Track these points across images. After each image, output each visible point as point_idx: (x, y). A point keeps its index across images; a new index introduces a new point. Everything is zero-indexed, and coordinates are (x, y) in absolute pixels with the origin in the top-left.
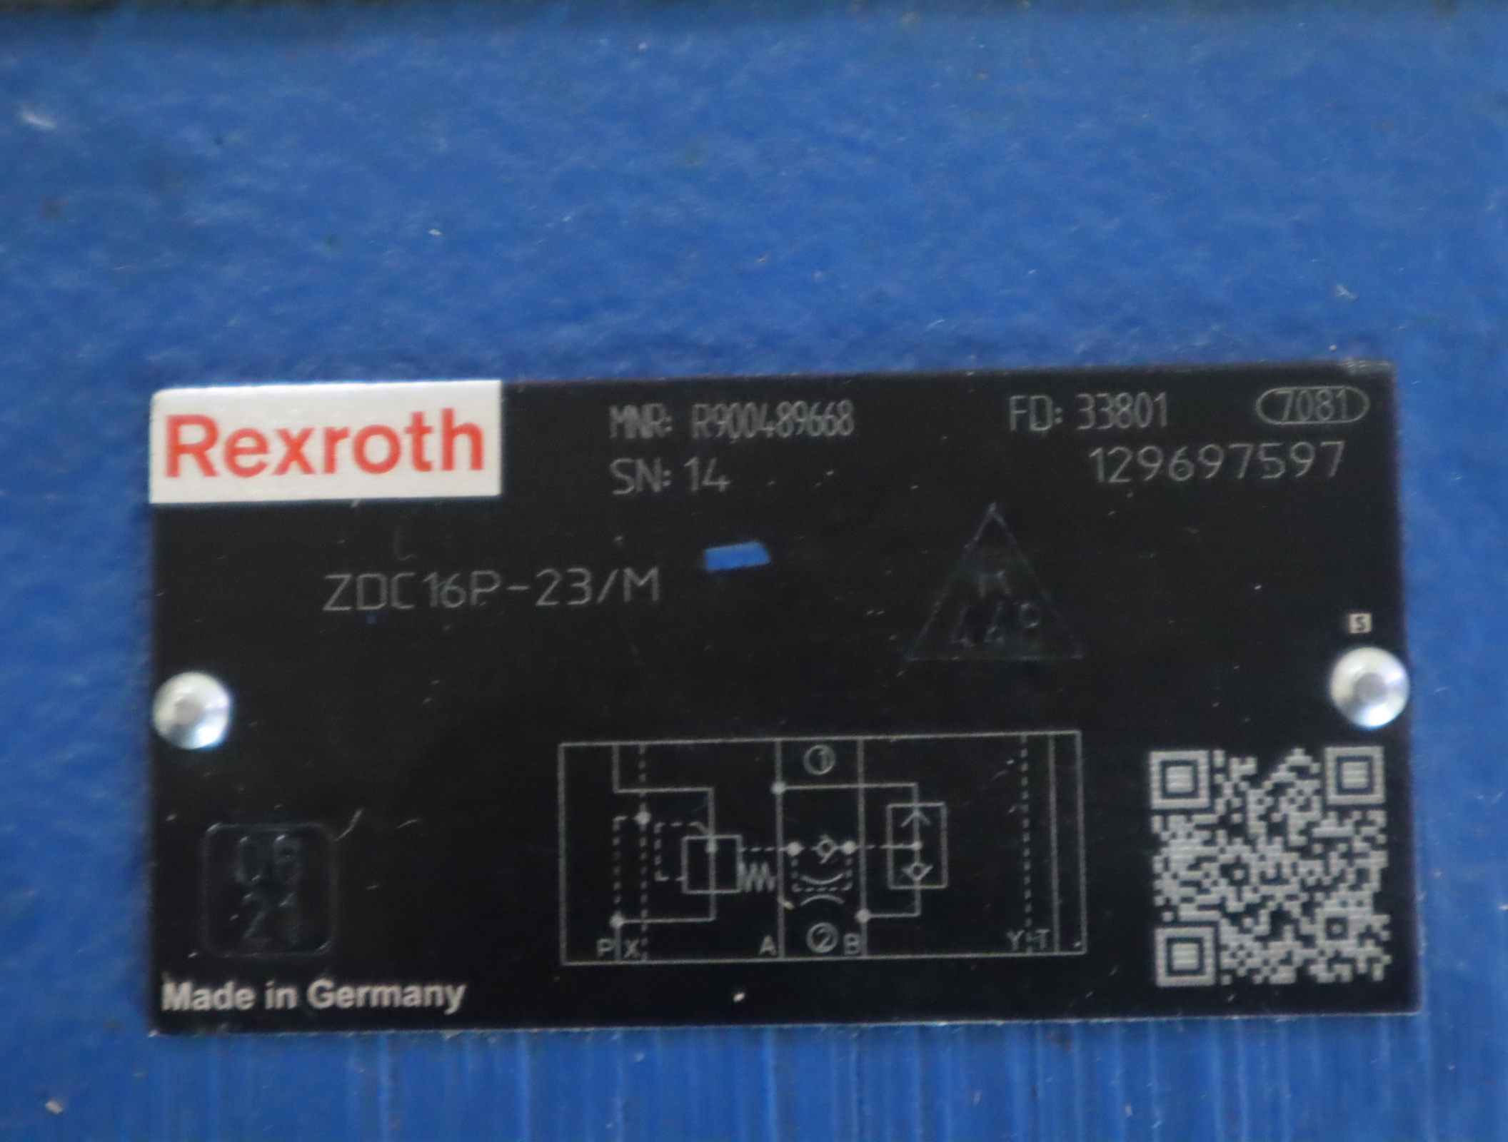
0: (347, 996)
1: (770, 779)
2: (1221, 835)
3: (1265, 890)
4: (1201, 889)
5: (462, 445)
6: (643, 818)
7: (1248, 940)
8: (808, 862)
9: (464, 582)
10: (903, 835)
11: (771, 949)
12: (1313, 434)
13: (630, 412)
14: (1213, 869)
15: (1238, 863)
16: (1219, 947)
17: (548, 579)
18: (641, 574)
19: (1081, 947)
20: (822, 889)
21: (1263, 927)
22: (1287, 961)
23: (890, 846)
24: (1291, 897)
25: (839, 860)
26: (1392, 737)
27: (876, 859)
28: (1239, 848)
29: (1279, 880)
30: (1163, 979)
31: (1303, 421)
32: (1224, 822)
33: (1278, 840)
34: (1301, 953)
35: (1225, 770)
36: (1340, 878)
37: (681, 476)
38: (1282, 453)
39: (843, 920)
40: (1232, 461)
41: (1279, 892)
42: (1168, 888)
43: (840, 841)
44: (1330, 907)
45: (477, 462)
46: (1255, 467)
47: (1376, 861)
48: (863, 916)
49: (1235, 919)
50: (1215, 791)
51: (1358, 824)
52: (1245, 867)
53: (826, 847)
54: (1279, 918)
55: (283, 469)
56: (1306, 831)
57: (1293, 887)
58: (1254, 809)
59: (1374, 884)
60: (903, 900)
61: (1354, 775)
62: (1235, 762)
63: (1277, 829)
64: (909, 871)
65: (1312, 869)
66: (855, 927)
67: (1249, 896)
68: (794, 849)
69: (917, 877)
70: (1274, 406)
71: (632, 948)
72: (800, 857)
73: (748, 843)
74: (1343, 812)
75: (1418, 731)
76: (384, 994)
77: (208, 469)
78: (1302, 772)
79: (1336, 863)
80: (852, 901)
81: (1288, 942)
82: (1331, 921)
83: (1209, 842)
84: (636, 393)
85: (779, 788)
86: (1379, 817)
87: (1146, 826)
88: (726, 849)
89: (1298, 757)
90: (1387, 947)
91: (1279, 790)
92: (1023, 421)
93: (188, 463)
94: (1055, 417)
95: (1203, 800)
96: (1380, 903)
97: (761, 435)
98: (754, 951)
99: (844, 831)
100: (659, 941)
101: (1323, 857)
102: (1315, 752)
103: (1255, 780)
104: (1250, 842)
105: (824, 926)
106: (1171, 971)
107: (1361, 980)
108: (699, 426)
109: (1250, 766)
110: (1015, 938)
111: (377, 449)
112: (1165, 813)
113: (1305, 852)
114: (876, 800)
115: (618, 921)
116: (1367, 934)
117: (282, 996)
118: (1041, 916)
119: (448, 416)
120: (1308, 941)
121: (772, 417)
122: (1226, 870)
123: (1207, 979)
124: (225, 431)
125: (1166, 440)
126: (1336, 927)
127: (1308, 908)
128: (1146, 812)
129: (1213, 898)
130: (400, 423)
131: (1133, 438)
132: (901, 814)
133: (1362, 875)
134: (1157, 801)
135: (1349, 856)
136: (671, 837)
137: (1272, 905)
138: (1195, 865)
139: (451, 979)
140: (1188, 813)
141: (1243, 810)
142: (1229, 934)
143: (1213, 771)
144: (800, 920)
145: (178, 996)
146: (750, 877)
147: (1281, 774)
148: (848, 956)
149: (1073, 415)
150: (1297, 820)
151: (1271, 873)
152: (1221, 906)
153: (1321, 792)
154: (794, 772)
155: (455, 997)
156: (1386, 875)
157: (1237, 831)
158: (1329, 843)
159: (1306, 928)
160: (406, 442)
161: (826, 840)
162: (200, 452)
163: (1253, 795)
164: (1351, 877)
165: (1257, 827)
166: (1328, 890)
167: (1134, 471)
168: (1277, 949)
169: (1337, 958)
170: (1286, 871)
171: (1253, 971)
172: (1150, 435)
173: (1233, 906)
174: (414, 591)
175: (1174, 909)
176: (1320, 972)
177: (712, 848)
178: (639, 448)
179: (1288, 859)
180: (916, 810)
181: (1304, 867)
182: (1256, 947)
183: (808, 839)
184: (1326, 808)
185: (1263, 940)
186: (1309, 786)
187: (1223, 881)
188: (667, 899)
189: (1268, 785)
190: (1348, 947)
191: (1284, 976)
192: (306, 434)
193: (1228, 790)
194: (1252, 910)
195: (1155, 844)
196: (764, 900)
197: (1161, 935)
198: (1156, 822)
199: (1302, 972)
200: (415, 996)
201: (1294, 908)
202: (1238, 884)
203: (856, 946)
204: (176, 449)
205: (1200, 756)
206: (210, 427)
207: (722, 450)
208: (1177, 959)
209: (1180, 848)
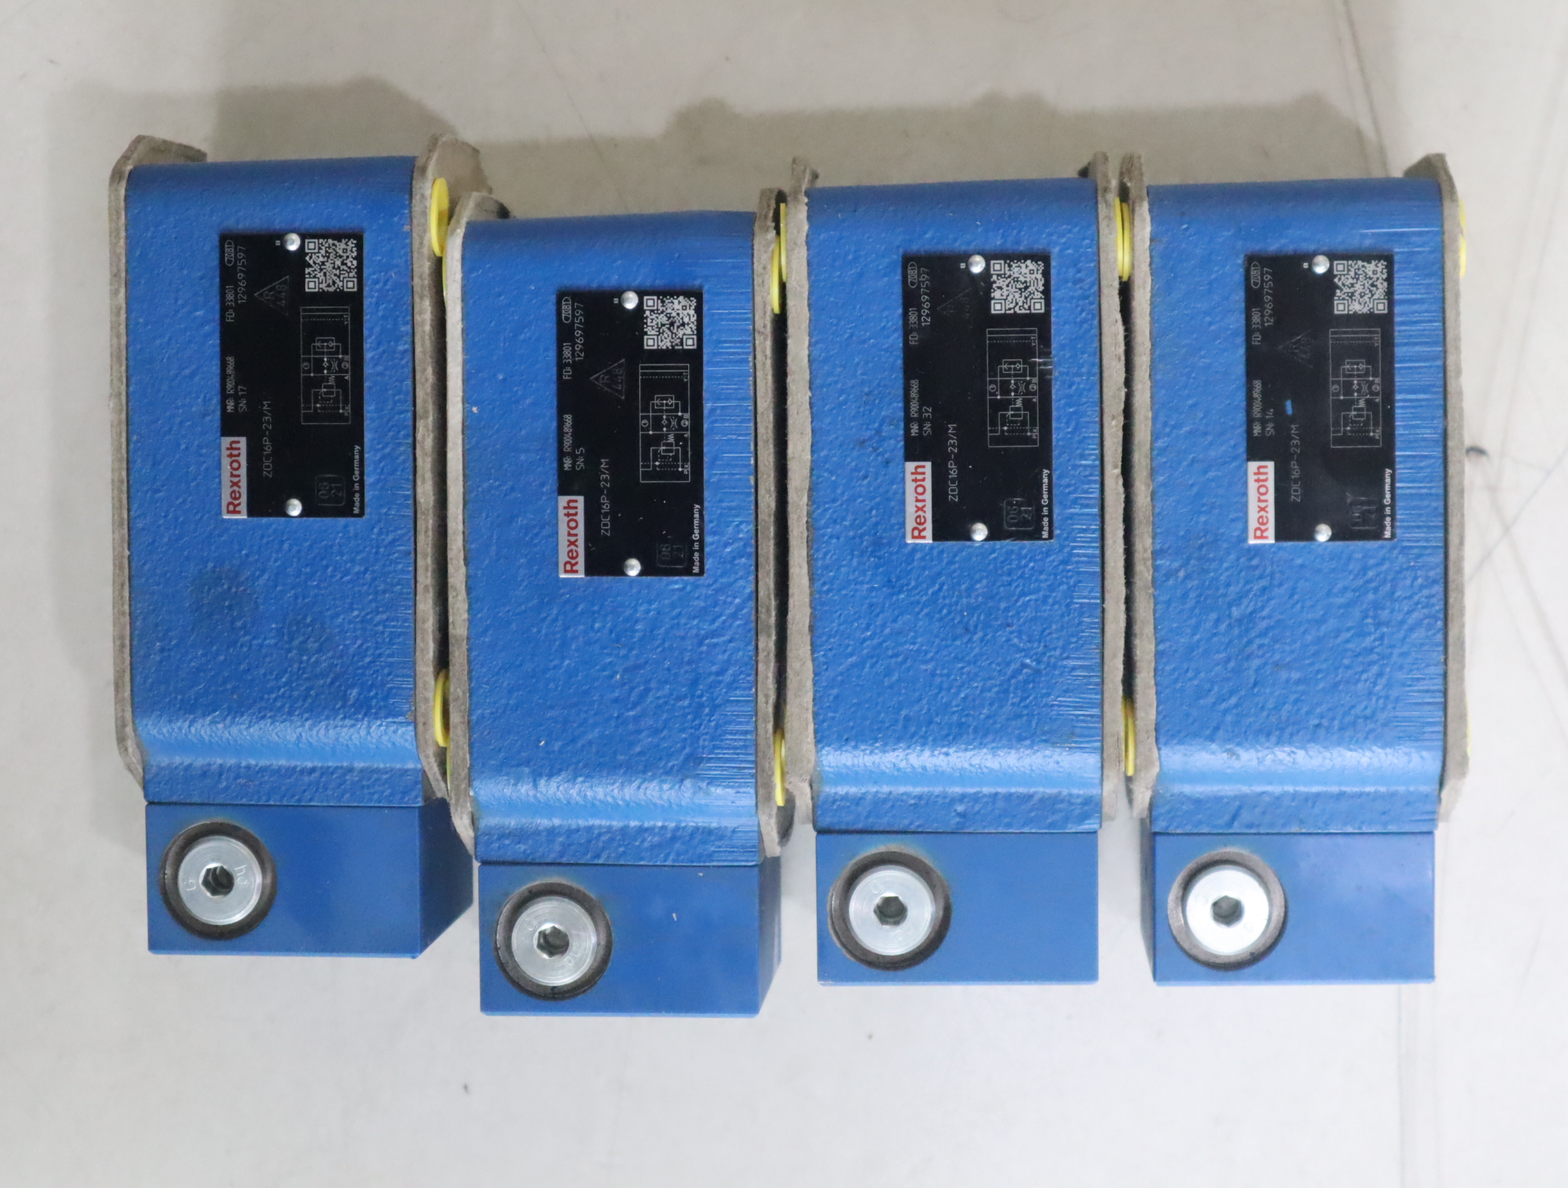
0: (1388, 496)
1: (1340, 400)
2: (1354, 298)
3: (1366, 288)
4: (1366, 303)
5: (1262, 470)
6: (1348, 428)
7: (1377, 292)
8: (1359, 391)
9: (1292, 469)
10: (1353, 368)
11: (1378, 400)
12: (1262, 275)
13: (1254, 432)
14: (1361, 300)
15: (1360, 294)
16: (1379, 299)
17: (1293, 450)
19: (1378, 330)
20: (1365, 388)
21: (1374, 289)
22: (1382, 284)
23: (1355, 373)
24: (1368, 283)
25: (1358, 384)
26: (1331, 259)
27: (1359, 376)
28: (1357, 294)
29: (1364, 285)
30: (1386, 311)
31: (1258, 277)
32: (1351, 297)
33: (1355, 285)
34: (1380, 281)
35: (1339, 297)
36: (1364, 271)
37: (1270, 420)
38: (1266, 282)
39: (1372, 383)
40: (1268, 294)
41: (1367, 285)
42: (1365, 310)
43: (1354, 384)
44: (1370, 274)
45: (1265, 467)
46: (1269, 289)
47: (1360, 263)
48: (1371, 379)
49: (1373, 295)
50: (1343, 299)
51: (1351, 267)
53: (1355, 387)
54: (1373, 285)
55: (1267, 512)
56: (1353, 279)
57: (1365, 282)
58: (1348, 290)
59: (1365, 264)
60: (1367, 370)
61: (1340, 268)
62: (1337, 295)
63: (1352, 285)
64: (1361, 368)
65: (1361, 278)
66: (1373, 381)
67: (1368, 292)
68: (1355, 394)
69: (1362, 366)
70: (1255, 284)
71: (1377, 431)
72: (1357, 393)
73: (1354, 405)
74: (1349, 270)
75: (1332, 253)
76: (1387, 486)
77: (1267, 530)
78: (1339, 280)
79: (1360, 272)
80: (1368, 381)
81: (1378, 283)
82: (1373, 274)
83: (1355, 301)
84: (1249, 430)
85: (1342, 398)
86: (1350, 262)
88: (1355, 410)
89: (1336, 280)
90: (1379, 261)
91: (1343, 285)
92: (1258, 341)
93: (1265, 534)
94: (1257, 334)
95: (1346, 302)
96: (1369, 262)
97: (1260, 402)
98: (1378, 403)
99: (1352, 383)
100: (1376, 425)
101: (1359, 275)
102: (1336, 276)
103: (1341, 290)
104: (1355, 291)
105: (1373, 388)
106: (1384, 310)
107: (1387, 267)
108: (1259, 416)
109: (1338, 291)
110: (1376, 345)
112: (1348, 311)
113: (1358, 279)
114: (1345, 376)
115: (1371, 434)
116: (1376, 265)
117: (1388, 511)
118: (1371, 339)
119: (1255, 474)
120: (1377, 279)
121: (1255, 399)
122: (1362, 297)
123: (1386, 302)
124: (1258, 526)
125: (1263, 308)
126: (1375, 272)
127: (1370, 278)
128: (1348, 315)
129: (1368, 300)
131: (1262, 316)
132: (1348, 370)
133: (1363, 266)
134: (1346, 312)
135: (1359, 269)
136: (1353, 422)
137: (1370, 287)
138: (1360, 304)
139: (1383, 472)
140: (1348, 305)
141: (1348, 293)
142: (1376, 297)
143: (1339, 300)
144: (1372, 393)
145: (1387, 534)
146: (1362, 404)
147: (1340, 284)
148: (1380, 382)
149: (1256, 330)
150: (1351, 281)
151: (1362, 287)
152: (1370, 298)
153: (1344, 275)
154: (1338, 394)
155: (1388, 470)
156: (1363, 261)
157: (1353, 294)
158: (1356, 274)
159: (1375, 279)
162: (1263, 533)
163: (1345, 290)
164: (1363, 269)
165: (1352, 290)
166: (1366, 274)
167: (1270, 316)
168: (1379, 286)
169: (1382, 272)
170: (1362, 283)
171: (1384, 291)
172: (1261, 312)
173: (1370, 295)
174: (1296, 481)
175: (1370, 309)
176: (1385, 276)
177: (1355, 413)
178: (1262, 430)
179: (1359, 283)
180: (1347, 367)
182: (1379, 291)
183: (1354, 391)
184: (1348, 274)
185: (1377, 289)
186: (1343, 278)
187: (1364, 298)
188: (1366, 423)
189: (1342, 287)
190: (1379, 270)
191: (1385, 284)
193: (1343, 296)
194: (1371, 291)
195: (1355, 313)
196: (1368, 401)
197: (1376, 312)
198: (1351, 313)
199: (1385, 280)
200: (1388, 480)
201: (1370, 282)
202: (1365, 294)
203: (1378, 380)
204: (1262, 537)
205: (1336, 302)
206: (1257, 531)
207: (1264, 411)
208: (1381, 308)
209: (1356, 307)
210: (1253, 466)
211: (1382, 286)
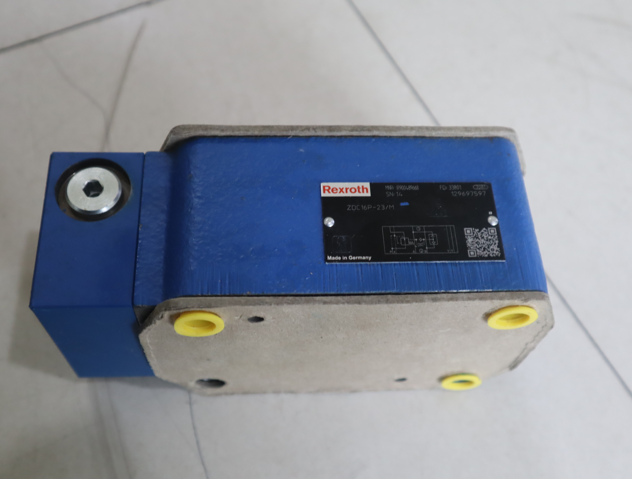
0: (354, 258)
1: (412, 231)
2: (475, 238)
3: (482, 245)
4: (473, 245)
5: (365, 190)
6: (395, 236)
7: (481, 251)
8: (418, 241)
9: (367, 206)
10: (432, 238)
11: (414, 252)
12: (481, 190)
13: (388, 187)
14: (475, 243)
15: (478, 242)
16: (477, 252)
17: (378, 207)
18: (392, 206)
19: (458, 252)
20: (421, 245)
21: (482, 249)
22: (486, 254)
23: (429, 239)
24: (486, 246)
25: (422, 241)
26: (497, 227)
27: (428, 241)
28: (478, 240)
29: (484, 244)
30: (469, 256)
31: (480, 189)
32: (475, 237)
33: (483, 239)
34: (488, 253)
35: (475, 230)
36: (492, 243)
37: (396, 194)
38: (478, 193)
39: (424, 249)
40: (471, 194)
41: (484, 245)
42: (469, 245)
43: (422, 238)
44: (491, 247)
45: (367, 192)
46: (474, 194)
47: (497, 242)
48: (427, 248)
49: (479, 249)
50: (474, 233)
51: (494, 237)
52: (479, 243)
53: (421, 240)
54: (484, 249)
55: (340, 192)
56: (487, 238)
57: (486, 245)
58: (479, 235)
59: (497, 244)
60: (432, 246)
61: (492, 231)
62: (476, 230)
63: (483, 238)
64: (433, 242)
65: (488, 243)
66: (426, 249)
67: (480, 246)
68: (416, 240)
69: (434, 243)
70: (475, 187)
71: (395, 252)
72: (417, 241)
73: (410, 239)
74: (491, 236)
75: (500, 227)
76: (360, 258)
77: (329, 192)
78: (485, 231)
79: (491, 242)
80: (425, 246)
81: (486, 252)
82: (492, 249)
83: (474, 239)
84: (389, 184)
85: (413, 232)
86: (497, 236)
87: (465, 237)
88: (407, 240)
89: (484, 229)
90: (500, 252)
91: (482, 233)
92: (442, 189)
93: (326, 192)
94: (446, 188)
95: (472, 234)
96: (498, 247)
97: (406, 190)
98: (412, 252)
99: (423, 237)
100: (398, 251)
101: (490, 241)
102: (487, 228)
103: (479, 232)
104: (480, 239)
105: (421, 249)
106: (470, 255)
107: (497, 256)
108: (398, 188)
109: (478, 230)
110: (448, 251)
111: (353, 190)
112: (467, 236)
113: (487, 240)
114: (427, 234)
115: (392, 249)
116: (497, 251)
117: (345, 258)
118: (452, 248)
119: (363, 187)
120: (489, 251)
121: (407, 187)
122: (477, 243)
123: (476, 256)
124: (331, 188)
125: (462, 191)
126: (493, 250)
127: (488, 247)
128: (465, 236)
129: (475, 246)
130: (356, 187)
131: (457, 191)
132: (430, 236)
133: (495, 244)
134: (466, 234)
135: (493, 241)
136: (399, 239)
137: (483, 247)
138: (472, 242)
139: (369, 255)
140: (470, 236)
141: (478, 235)
142: (478, 250)
143: (473, 231)
144: (418, 249)
145: (329, 258)
146: (410, 243)
147: (482, 231)
148: (425, 253)
149: (448, 188)
150: (485, 237)
151: (483, 243)
152: (476, 247)
153: (488, 233)
154: (415, 230)
155: (370, 258)
156: (498, 243)
157: (477, 238)
158: (490, 240)
159: (488, 250)
160: (357, 190)
161: (420, 239)
162: (328, 190)
163: (479, 234)
164: (494, 243)
165: (480, 237)
166: (491, 245)
167: (457, 194)
168: (485, 252)
169: (493, 254)
170: (485, 243)
171: (482, 255)
172: (459, 190)
173: (478, 247)
174: (360, 208)
175: (470, 248)
176: (491, 255)
177: (405, 239)
178: (389, 191)
179: (485, 242)
180: (433, 235)
181: (487, 242)
182: (482, 252)
183: (418, 239)
184: (489, 235)
185: (483, 251)
186: (486, 233)
187: (476, 244)
188: (399, 246)
189: (481, 232)
190: (495, 252)
191: (486, 256)
192: (343, 188)
193: (475, 233)
194: (481, 248)
195: (466, 239)
196: (413, 246)
197: (469, 251)
198: (466, 237)
199: (489, 255)
200: (364, 258)
201: (487, 247)
202: (479, 245)
203: (426, 252)
204: (325, 190)
205: (471, 229)
206: (329, 188)
207: (401, 191)
208: (471, 254)
209: (470, 240)
210: (367, 185)
211: (485, 254)
